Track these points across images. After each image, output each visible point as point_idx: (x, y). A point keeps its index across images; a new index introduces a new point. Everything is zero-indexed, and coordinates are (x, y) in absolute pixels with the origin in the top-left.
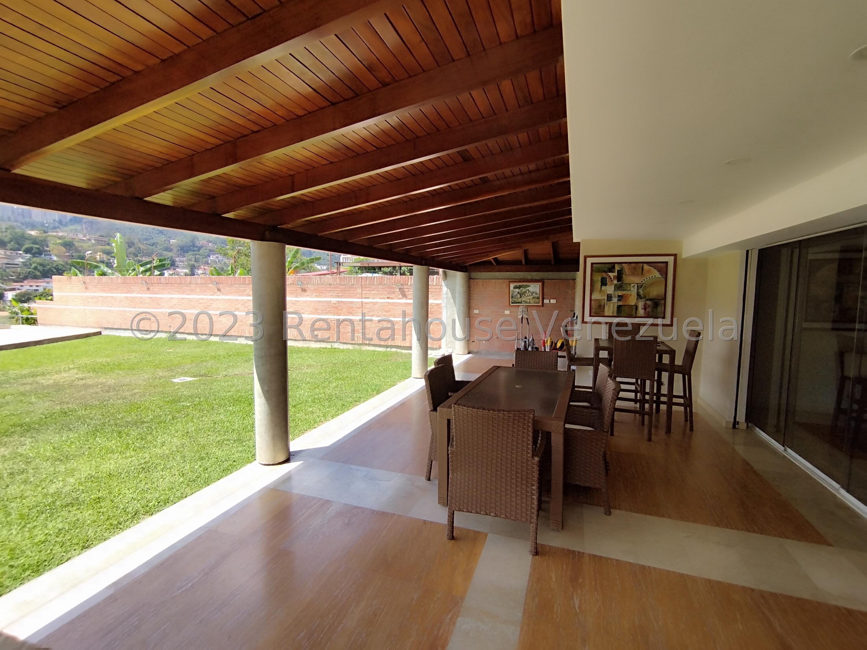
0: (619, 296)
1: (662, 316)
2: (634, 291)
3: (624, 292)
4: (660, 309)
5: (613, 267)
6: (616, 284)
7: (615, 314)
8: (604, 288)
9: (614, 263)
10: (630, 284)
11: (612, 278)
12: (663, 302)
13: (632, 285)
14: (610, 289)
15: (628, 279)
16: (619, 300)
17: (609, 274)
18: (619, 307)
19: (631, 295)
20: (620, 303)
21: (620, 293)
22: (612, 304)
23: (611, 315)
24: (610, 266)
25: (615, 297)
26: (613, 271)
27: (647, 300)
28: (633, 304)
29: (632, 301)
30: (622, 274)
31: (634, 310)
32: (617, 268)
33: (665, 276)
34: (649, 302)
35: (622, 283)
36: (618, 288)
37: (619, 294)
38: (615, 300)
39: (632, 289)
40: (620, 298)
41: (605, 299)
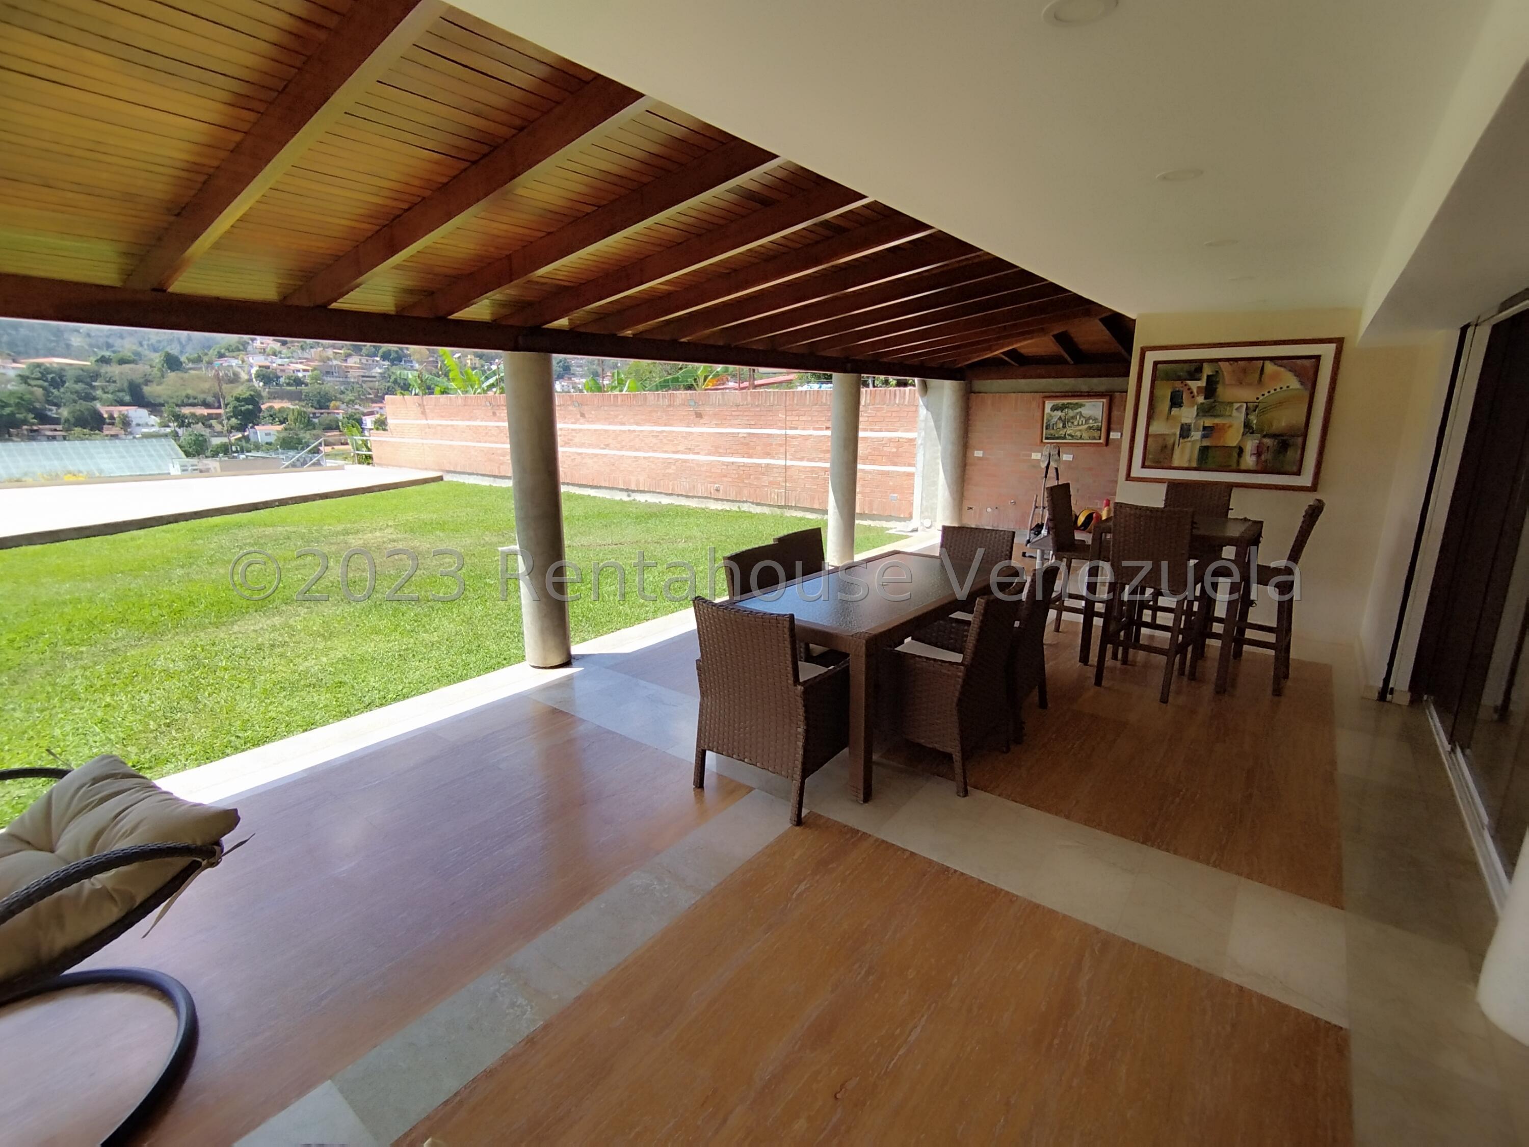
0: (1205, 428)
1: (1295, 469)
2: (1238, 418)
3: (1217, 421)
4: (1292, 454)
5: (1199, 370)
6: (1202, 404)
7: (1194, 465)
8: (1175, 411)
9: (1202, 361)
10: (1231, 404)
11: (1195, 391)
12: (1300, 440)
13: (1236, 405)
14: (1187, 414)
15: (1225, 392)
16: (1204, 437)
17: (1189, 382)
18: (1204, 450)
19: (1230, 426)
20: (1206, 443)
21: (1209, 422)
22: (1189, 444)
23: (1186, 465)
24: (1193, 367)
25: (1198, 430)
26: (1197, 376)
27: (1265, 436)
28: (1235, 444)
29: (1233, 438)
30: (1217, 382)
31: (1235, 455)
32: (1207, 370)
33: (1309, 385)
34: (1267, 441)
35: (1215, 401)
36: (1204, 411)
37: (1206, 425)
38: (1196, 435)
39: (1235, 413)
40: (1208, 431)
41: (1175, 434)
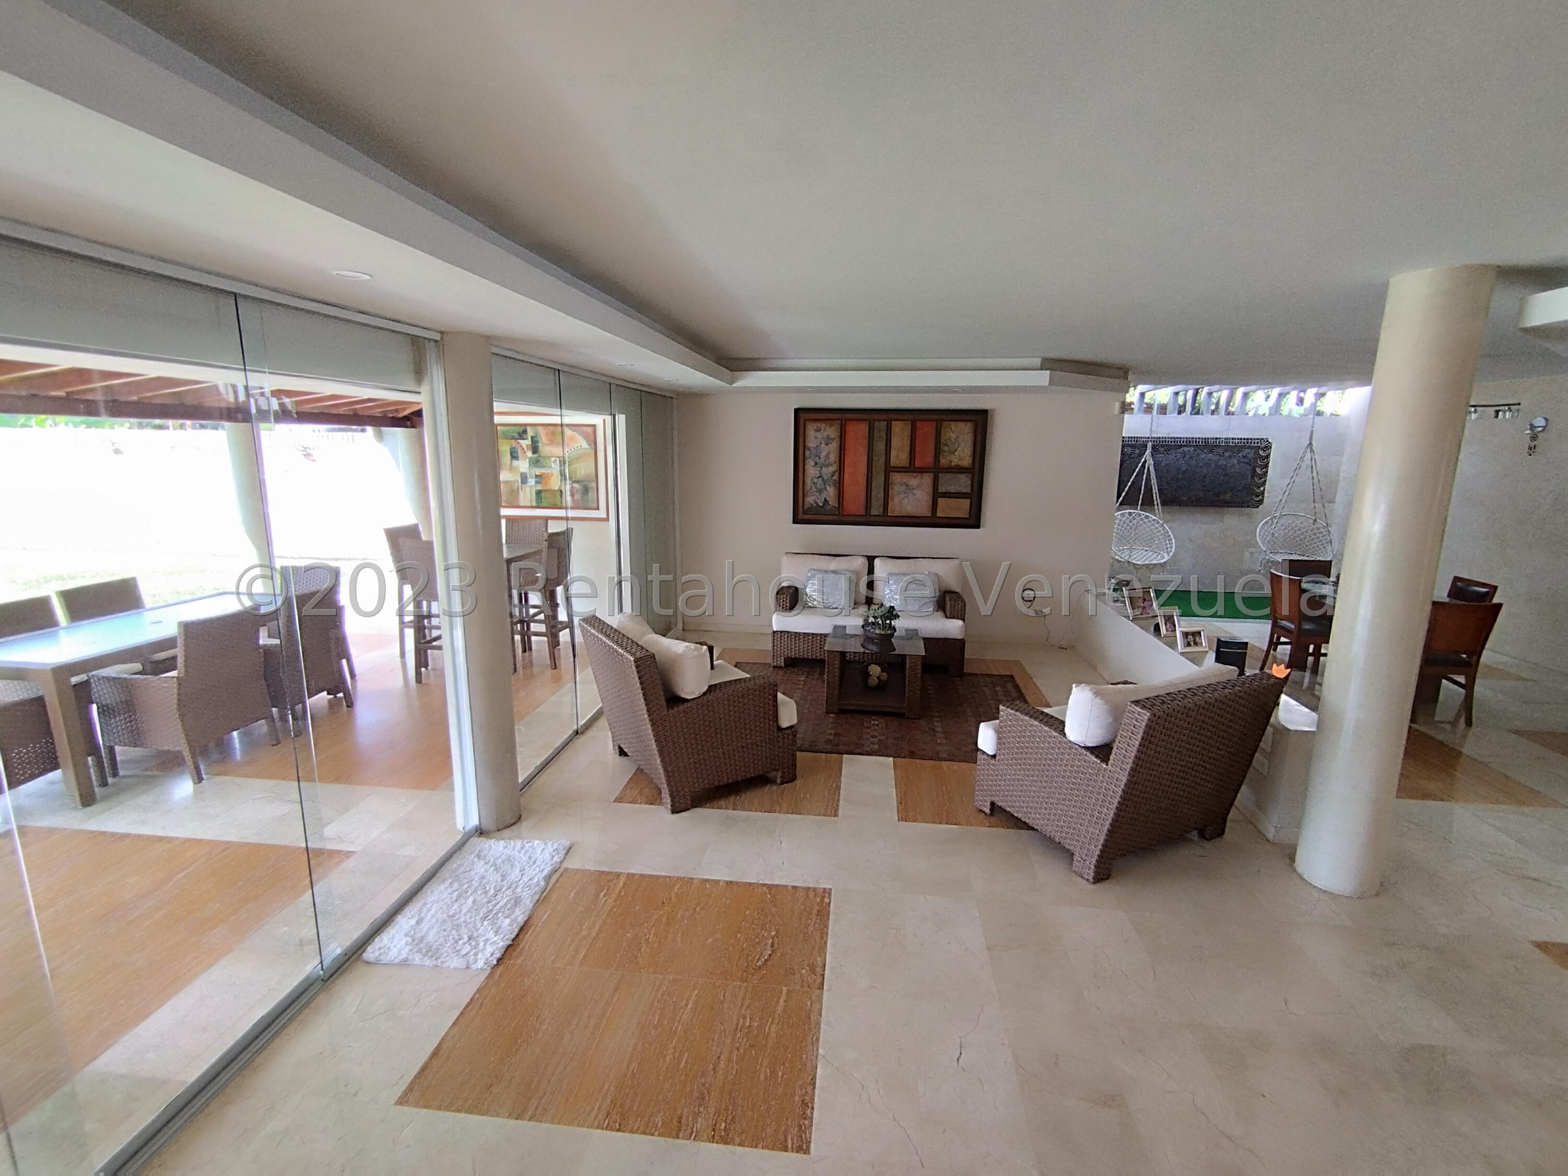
0: (537, 476)
1: (595, 505)
2: (555, 469)
3: (543, 471)
4: (591, 495)
5: (525, 432)
6: (531, 458)
7: (534, 504)
8: (515, 463)
9: (526, 425)
10: (549, 457)
11: (525, 448)
12: (594, 485)
13: (553, 459)
14: (523, 465)
15: (546, 449)
16: (537, 483)
17: (520, 441)
18: (539, 493)
19: (552, 475)
20: (539, 487)
21: (538, 471)
22: (528, 488)
23: (529, 505)
24: (521, 429)
25: (531, 478)
26: (525, 436)
27: (574, 482)
28: (557, 488)
29: (555, 483)
30: (537, 442)
31: (559, 496)
32: (530, 433)
33: (593, 446)
34: (576, 485)
35: (539, 456)
36: (535, 463)
38: (532, 482)
40: (539, 478)
41: (518, 481)
